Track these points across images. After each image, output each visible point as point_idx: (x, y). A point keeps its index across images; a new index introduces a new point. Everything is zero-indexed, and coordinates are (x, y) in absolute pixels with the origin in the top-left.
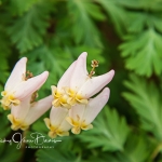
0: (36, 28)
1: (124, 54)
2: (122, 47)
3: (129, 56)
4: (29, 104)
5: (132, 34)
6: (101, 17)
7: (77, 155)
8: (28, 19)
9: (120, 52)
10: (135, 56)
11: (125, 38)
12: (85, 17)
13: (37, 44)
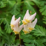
0: (17, 10)
1: (41, 12)
2: (40, 10)
3: (42, 12)
4: (18, 27)
5: (42, 6)
6: (33, 4)
7: (34, 39)
8: (15, 8)
9: (40, 11)
10: (44, 12)
11: (40, 8)
12: (29, 5)
13: (18, 14)
